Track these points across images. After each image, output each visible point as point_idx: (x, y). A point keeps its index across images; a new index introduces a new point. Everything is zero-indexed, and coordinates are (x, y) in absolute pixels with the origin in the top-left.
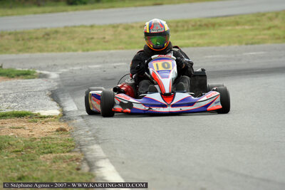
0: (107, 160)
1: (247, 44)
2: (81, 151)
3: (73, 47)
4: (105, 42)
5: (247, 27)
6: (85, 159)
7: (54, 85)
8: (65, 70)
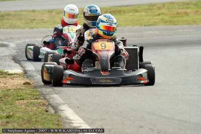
0: (66, 105)
1: (145, 26)
2: (45, 99)
3: (21, 26)
4: (43, 22)
5: (143, 14)
6: (50, 104)
7: (14, 52)
8: (20, 42)
